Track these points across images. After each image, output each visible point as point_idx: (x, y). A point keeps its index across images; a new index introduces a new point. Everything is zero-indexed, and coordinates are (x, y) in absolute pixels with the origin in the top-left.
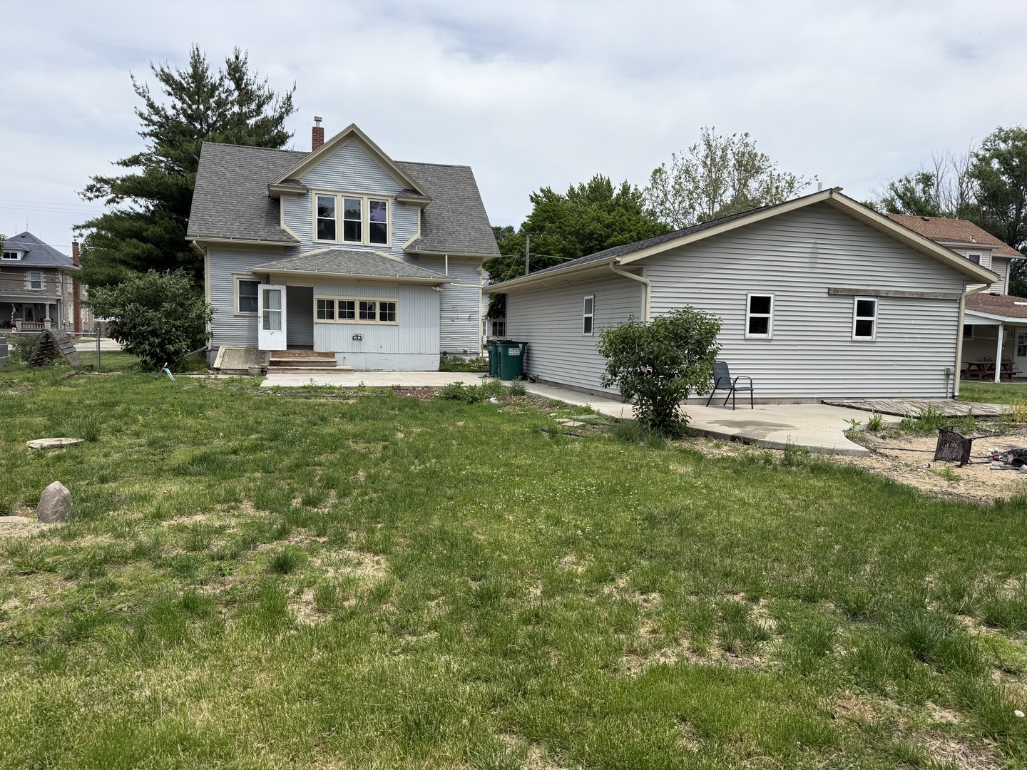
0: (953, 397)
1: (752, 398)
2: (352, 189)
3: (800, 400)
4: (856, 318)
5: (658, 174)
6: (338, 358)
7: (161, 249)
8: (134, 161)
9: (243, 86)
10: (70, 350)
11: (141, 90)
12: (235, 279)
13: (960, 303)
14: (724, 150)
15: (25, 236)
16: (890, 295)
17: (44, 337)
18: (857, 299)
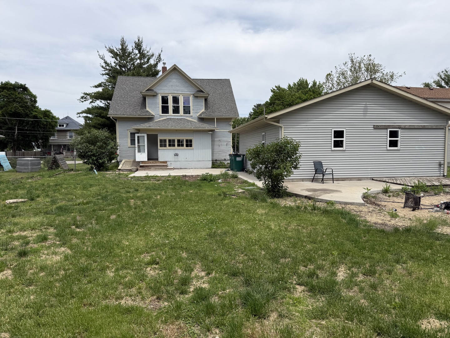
0: (444, 176)
1: (333, 178)
2: (176, 92)
3: (361, 179)
4: (389, 139)
5: (329, 76)
6: (168, 163)
7: (109, 121)
8: (99, 85)
9: (141, 52)
10: (64, 163)
11: (101, 57)
12: (128, 132)
13: (445, 130)
14: (360, 63)
15: (67, 118)
16: (406, 127)
17: (53, 158)
18: (389, 130)
